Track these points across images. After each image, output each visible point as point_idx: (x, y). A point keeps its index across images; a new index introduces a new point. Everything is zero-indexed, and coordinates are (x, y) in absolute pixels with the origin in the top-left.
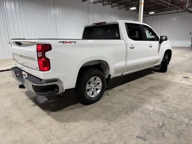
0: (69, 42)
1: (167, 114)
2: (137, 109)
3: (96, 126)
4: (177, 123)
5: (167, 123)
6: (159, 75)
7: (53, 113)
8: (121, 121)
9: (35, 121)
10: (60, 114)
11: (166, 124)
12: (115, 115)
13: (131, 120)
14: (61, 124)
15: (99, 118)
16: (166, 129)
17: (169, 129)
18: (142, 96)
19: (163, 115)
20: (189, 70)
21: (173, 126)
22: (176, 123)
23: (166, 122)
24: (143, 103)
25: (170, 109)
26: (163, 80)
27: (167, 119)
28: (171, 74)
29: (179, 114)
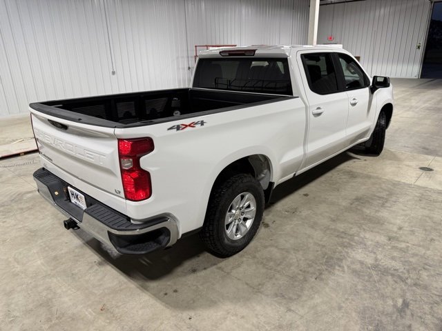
0: (190, 125)
1: (406, 275)
2: (340, 263)
3: (259, 317)
4: (432, 297)
5: (412, 300)
6: (367, 162)
7: (153, 285)
8: (312, 298)
9: (117, 310)
10: (169, 285)
11: (411, 302)
12: (297, 283)
13: (334, 296)
14: (180, 315)
15: (261, 293)
16: (412, 315)
17: (419, 314)
18: (342, 225)
19: (400, 277)
20: (428, 147)
21: (427, 308)
22: (431, 299)
23: (409, 296)
24: (350, 246)
25: (411, 259)
26: (377, 178)
27: (410, 288)
28: (391, 160)
29: (432, 273)
